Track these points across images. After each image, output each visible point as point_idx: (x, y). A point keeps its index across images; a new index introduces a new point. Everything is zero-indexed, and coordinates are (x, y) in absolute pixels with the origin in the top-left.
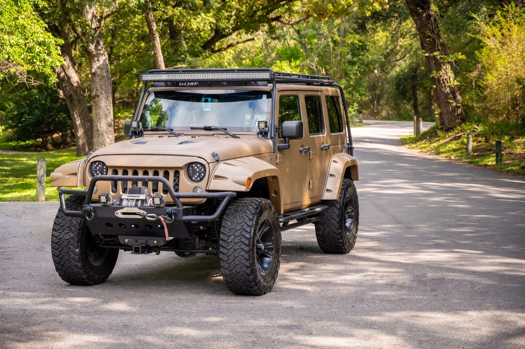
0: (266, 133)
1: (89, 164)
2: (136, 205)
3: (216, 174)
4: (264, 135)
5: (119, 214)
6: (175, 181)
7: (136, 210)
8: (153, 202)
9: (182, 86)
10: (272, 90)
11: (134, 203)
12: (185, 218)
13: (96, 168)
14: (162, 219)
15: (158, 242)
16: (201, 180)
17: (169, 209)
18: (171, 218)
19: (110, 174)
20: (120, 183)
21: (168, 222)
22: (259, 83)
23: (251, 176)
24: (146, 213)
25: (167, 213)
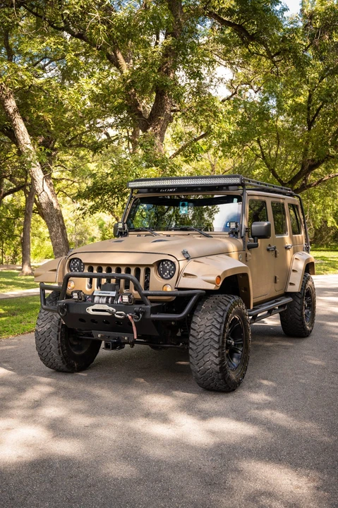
0: (237, 233)
1: (68, 261)
2: (107, 303)
3: (185, 272)
4: (234, 236)
5: (90, 311)
6: (146, 278)
7: (106, 307)
8: (122, 300)
9: (162, 192)
10: (242, 194)
11: (105, 300)
12: (152, 316)
13: (74, 264)
14: (130, 317)
15: (128, 338)
16: (171, 277)
17: (137, 308)
18: (139, 316)
19: (86, 271)
20: (95, 280)
21: (136, 321)
22: (230, 187)
23: (220, 274)
24: (115, 310)
25: (135, 311)
